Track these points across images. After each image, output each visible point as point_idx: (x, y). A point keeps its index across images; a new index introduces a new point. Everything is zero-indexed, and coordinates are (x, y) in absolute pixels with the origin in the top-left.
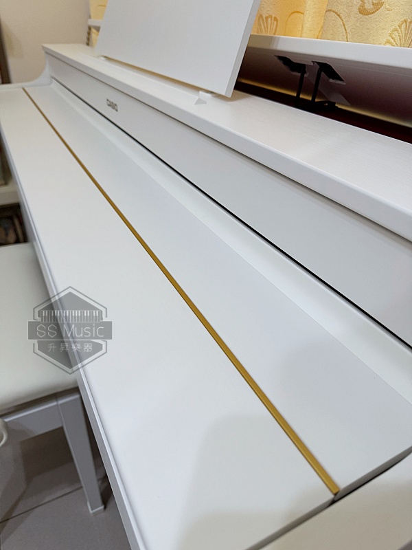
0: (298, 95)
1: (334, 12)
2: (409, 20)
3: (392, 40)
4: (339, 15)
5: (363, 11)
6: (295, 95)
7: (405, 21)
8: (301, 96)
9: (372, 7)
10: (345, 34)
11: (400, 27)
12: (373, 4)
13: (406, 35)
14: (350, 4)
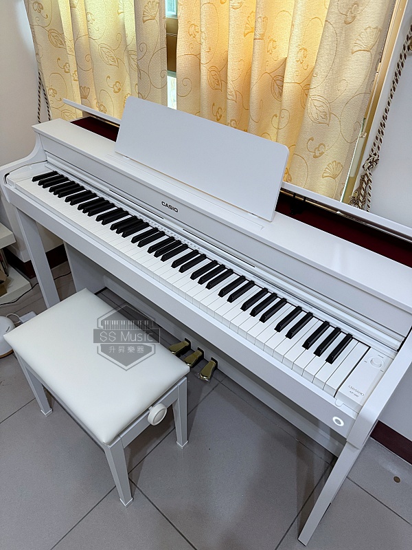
1: (300, 156)
3: (329, 168)
4: (303, 158)
9: (319, 154)
10: (306, 166)
11: (333, 163)
14: (309, 155)
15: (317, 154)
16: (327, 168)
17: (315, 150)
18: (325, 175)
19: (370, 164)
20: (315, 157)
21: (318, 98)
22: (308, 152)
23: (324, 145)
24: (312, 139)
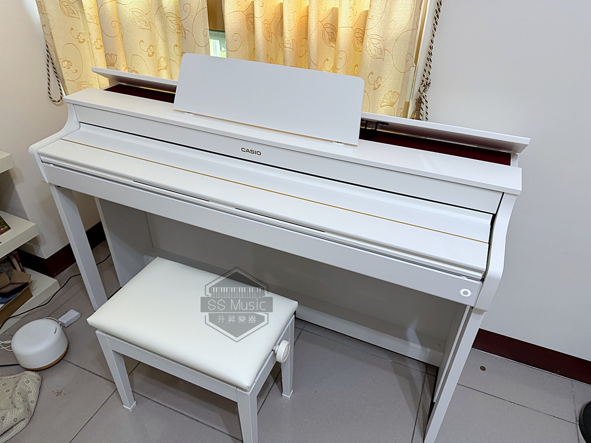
2: (393, 91)
3: (386, 98)
10: (368, 98)
11: (389, 93)
13: (393, 96)
14: (370, 87)
15: (376, 87)
16: (384, 98)
17: (374, 83)
18: (383, 104)
19: (424, 88)
20: (375, 89)
21: (375, 37)
22: (369, 85)
23: (381, 78)
24: (372, 73)
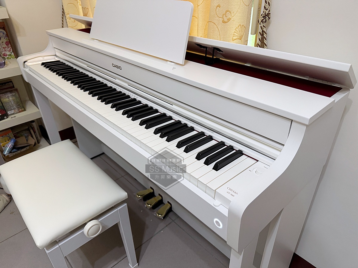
0: (206, 55)
1: (213, 22)
2: (241, 25)
3: (236, 32)
4: (215, 24)
5: (224, 22)
6: (205, 55)
7: (240, 25)
8: (207, 56)
9: (227, 20)
10: (218, 30)
11: (239, 27)
12: (227, 19)
13: (241, 30)
14: (219, 20)
17: (223, 16)
18: (234, 38)
19: (263, 18)
22: (217, 18)
23: (230, 12)
24: (219, 6)
